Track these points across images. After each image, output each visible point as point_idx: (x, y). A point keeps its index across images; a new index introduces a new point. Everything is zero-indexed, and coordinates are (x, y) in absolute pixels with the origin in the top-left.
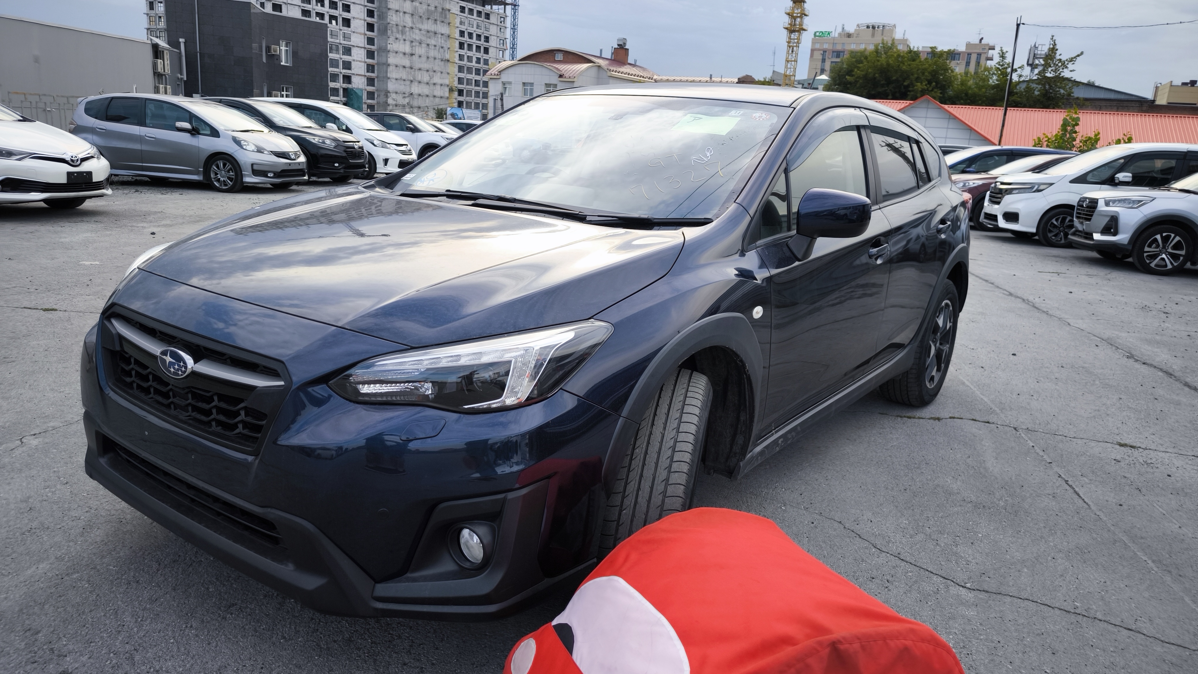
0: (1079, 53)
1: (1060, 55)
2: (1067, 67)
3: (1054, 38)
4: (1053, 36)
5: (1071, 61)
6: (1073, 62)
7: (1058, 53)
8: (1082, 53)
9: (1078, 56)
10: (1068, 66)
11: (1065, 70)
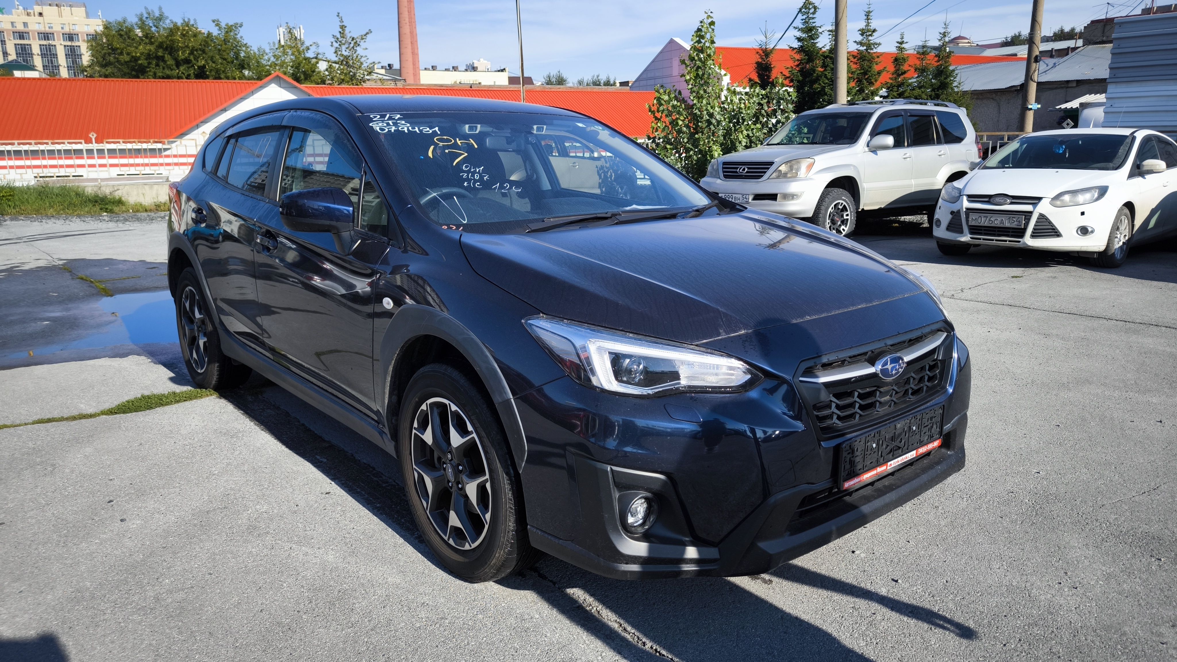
0: (367, 31)
1: (350, 32)
2: (359, 45)
3: (340, 15)
4: (339, 13)
5: (362, 39)
6: (364, 40)
7: (347, 30)
8: (370, 31)
9: (367, 33)
10: (361, 44)
11: (358, 48)
